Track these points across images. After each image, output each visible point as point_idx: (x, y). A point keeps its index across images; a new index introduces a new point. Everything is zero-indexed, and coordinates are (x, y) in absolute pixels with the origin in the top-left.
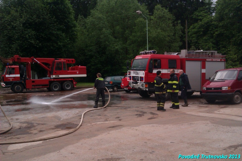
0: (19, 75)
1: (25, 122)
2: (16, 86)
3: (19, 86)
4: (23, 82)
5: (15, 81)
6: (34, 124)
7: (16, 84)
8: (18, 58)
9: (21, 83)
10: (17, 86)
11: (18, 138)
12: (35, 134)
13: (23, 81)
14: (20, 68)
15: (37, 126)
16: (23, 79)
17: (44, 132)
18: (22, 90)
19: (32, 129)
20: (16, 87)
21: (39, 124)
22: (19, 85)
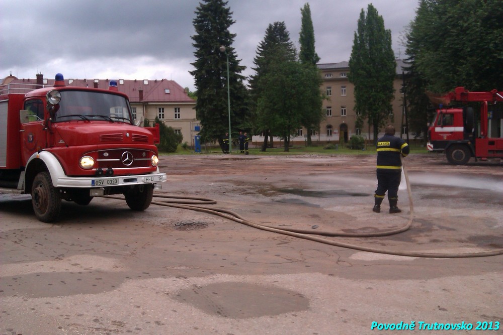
0: (461, 129)
1: (421, 219)
2: (454, 150)
3: (460, 151)
4: (469, 143)
5: (452, 141)
6: (434, 226)
7: (455, 145)
8: (462, 94)
9: (466, 144)
10: (456, 151)
11: (384, 245)
12: (419, 244)
13: (471, 141)
14: (465, 114)
15: (437, 230)
16: (471, 136)
17: (439, 244)
18: (467, 159)
19: (421, 234)
20: (454, 152)
21: (441, 228)
22: (461, 149)
